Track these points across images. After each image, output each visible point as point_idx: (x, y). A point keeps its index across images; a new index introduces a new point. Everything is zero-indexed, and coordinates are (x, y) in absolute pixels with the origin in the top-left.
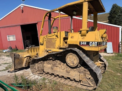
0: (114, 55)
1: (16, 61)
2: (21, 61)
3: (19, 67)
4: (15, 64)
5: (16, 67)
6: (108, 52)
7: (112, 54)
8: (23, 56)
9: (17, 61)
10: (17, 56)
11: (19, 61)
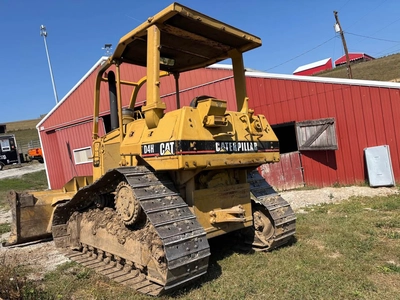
0: (395, 191)
1: (22, 216)
2: (41, 215)
3: (34, 233)
4: (22, 224)
5: (22, 233)
6: (373, 182)
7: (389, 190)
8: (48, 202)
9: (25, 215)
10: (27, 200)
11: (32, 214)
